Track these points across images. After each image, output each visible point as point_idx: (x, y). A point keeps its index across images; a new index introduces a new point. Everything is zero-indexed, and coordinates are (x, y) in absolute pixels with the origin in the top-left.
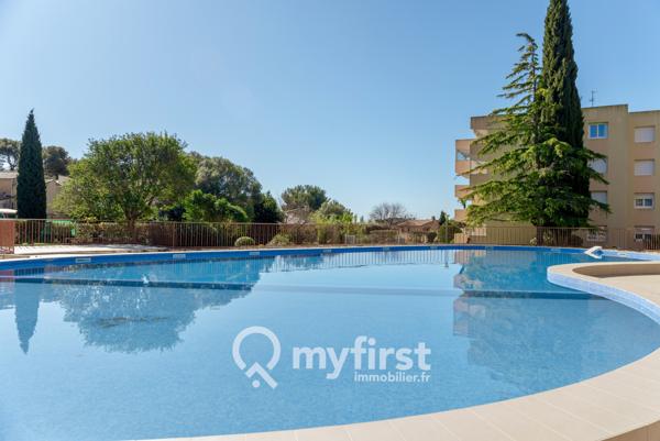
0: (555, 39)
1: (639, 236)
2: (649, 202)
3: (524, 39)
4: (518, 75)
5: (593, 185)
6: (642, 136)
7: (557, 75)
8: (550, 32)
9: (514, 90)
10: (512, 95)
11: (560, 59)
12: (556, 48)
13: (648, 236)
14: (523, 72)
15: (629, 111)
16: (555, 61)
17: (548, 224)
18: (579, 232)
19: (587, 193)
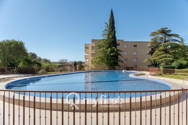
0: (112, 25)
1: (125, 67)
2: (127, 60)
3: (106, 24)
4: (105, 32)
5: (119, 56)
6: (125, 46)
7: (112, 33)
8: (110, 23)
9: (104, 35)
10: (104, 36)
11: (113, 29)
12: (112, 27)
13: (126, 67)
14: (106, 31)
15: (124, 41)
16: (111, 30)
17: (111, 65)
18: (116, 67)
19: (118, 58)
